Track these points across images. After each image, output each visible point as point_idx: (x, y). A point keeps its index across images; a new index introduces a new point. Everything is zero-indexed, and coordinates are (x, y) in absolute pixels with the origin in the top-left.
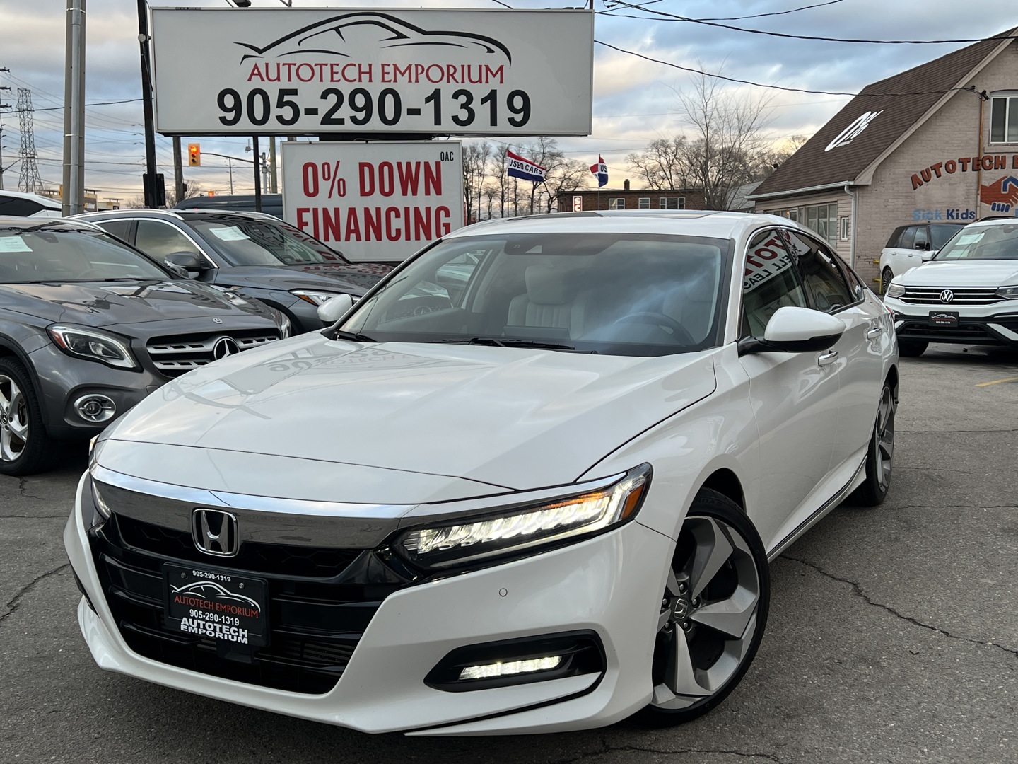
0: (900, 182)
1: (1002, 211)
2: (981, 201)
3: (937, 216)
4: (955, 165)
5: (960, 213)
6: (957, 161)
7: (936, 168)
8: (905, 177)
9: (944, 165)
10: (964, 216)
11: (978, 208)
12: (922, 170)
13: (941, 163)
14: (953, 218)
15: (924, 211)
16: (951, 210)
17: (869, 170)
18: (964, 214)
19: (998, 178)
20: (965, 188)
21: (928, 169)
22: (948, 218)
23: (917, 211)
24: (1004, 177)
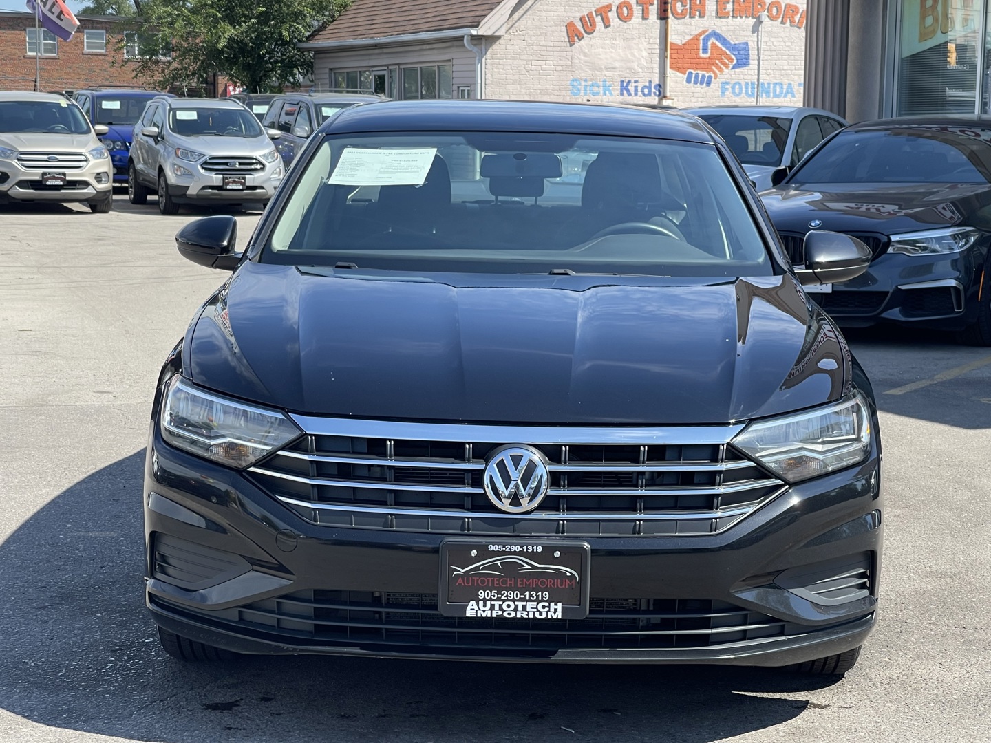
0: (549, 34)
1: (702, 83)
2: (670, 68)
3: (607, 89)
4: (631, 9)
5: (640, 85)
6: (634, 4)
7: (603, 11)
8: (557, 25)
9: (614, 9)
10: (646, 91)
11: (668, 80)
12: (579, 15)
13: (610, 5)
14: (629, 94)
15: (586, 81)
16: (627, 80)
17: (502, 12)
18: (645, 87)
19: (695, 33)
20: (648, 46)
21: (591, 12)
22: (622, 94)
23: (576, 80)
24: (704, 32)
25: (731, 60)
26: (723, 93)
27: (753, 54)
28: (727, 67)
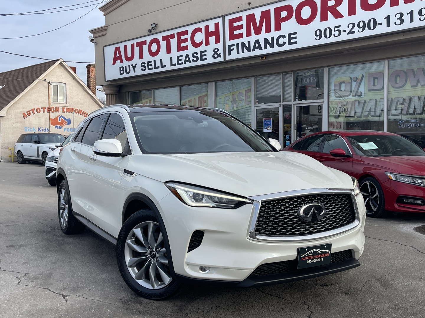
0: (18, 116)
1: (59, 128)
2: (51, 124)
3: (34, 130)
5: (43, 129)
6: (41, 109)
7: (33, 110)
8: (20, 114)
9: (36, 110)
10: (45, 130)
11: (50, 127)
12: (26, 111)
14: (40, 131)
15: (29, 128)
16: (39, 128)
17: (5, 109)
18: (45, 129)
19: (57, 116)
20: (44, 119)
21: (29, 111)
22: (38, 131)
23: (26, 128)
24: (59, 116)
25: (66, 123)
26: (65, 131)
27: (72, 121)
28: (65, 124)
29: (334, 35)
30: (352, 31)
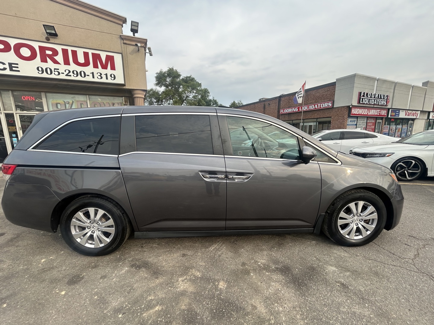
29: (54, 73)
30: (68, 74)
